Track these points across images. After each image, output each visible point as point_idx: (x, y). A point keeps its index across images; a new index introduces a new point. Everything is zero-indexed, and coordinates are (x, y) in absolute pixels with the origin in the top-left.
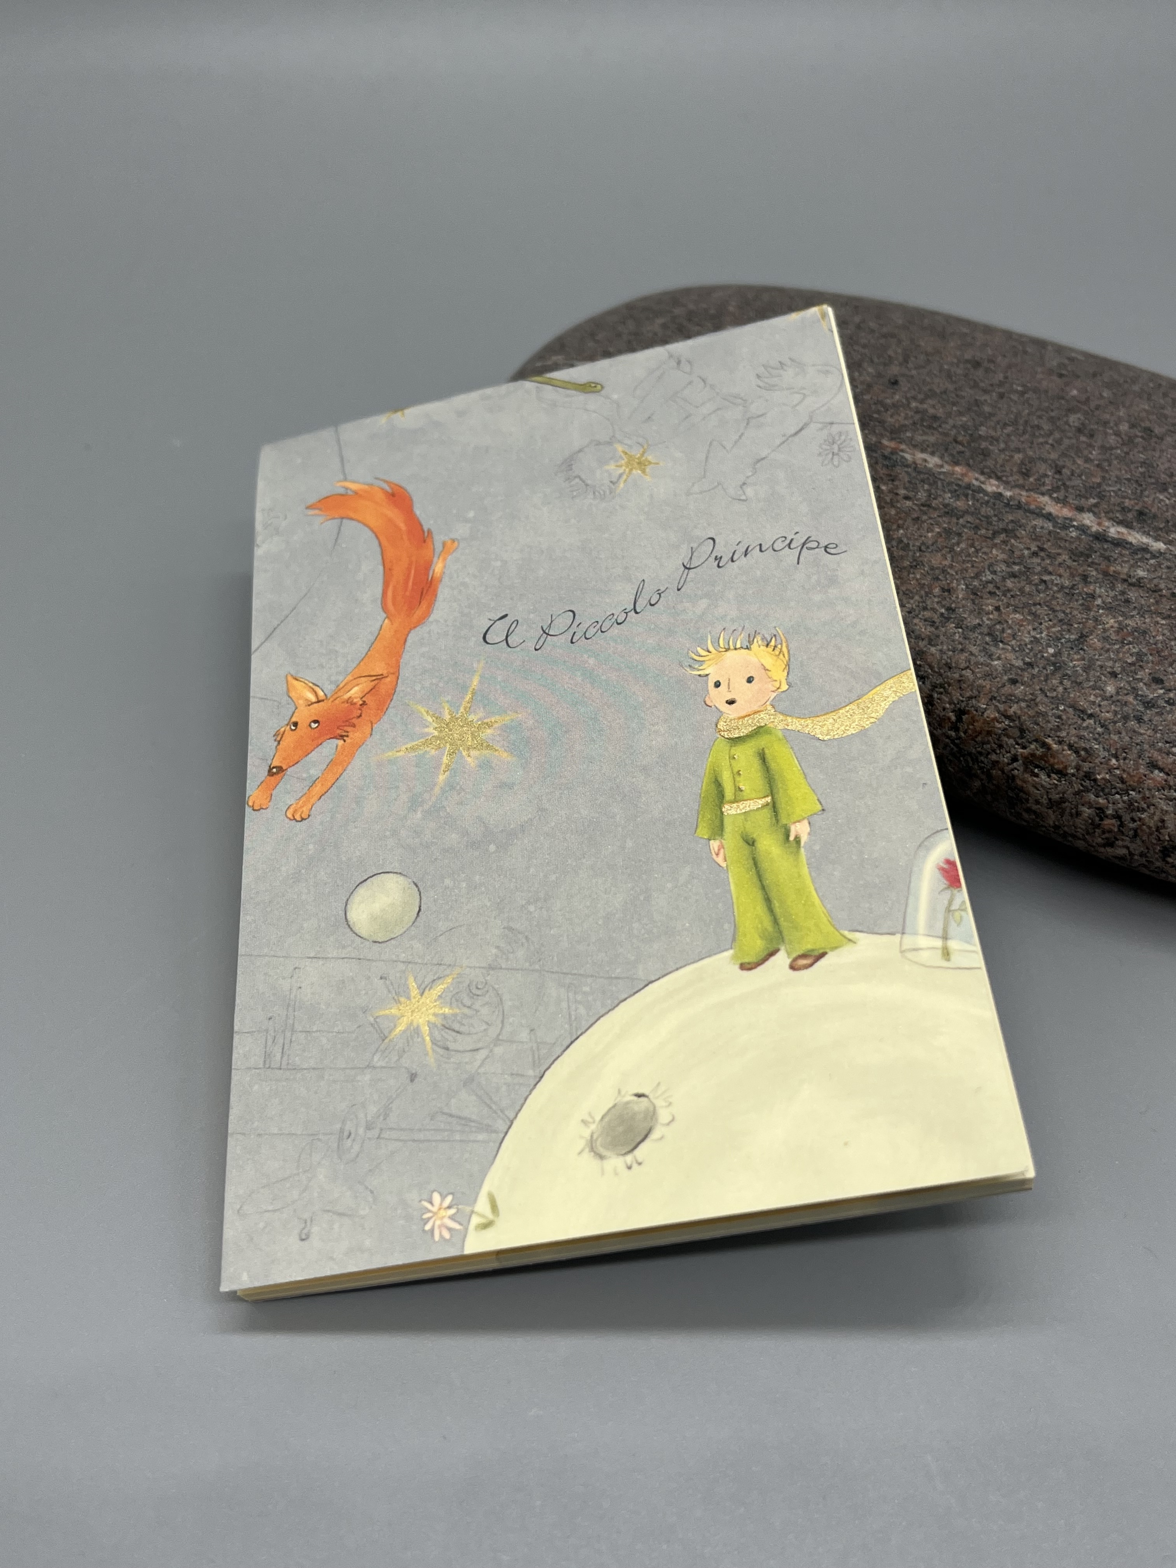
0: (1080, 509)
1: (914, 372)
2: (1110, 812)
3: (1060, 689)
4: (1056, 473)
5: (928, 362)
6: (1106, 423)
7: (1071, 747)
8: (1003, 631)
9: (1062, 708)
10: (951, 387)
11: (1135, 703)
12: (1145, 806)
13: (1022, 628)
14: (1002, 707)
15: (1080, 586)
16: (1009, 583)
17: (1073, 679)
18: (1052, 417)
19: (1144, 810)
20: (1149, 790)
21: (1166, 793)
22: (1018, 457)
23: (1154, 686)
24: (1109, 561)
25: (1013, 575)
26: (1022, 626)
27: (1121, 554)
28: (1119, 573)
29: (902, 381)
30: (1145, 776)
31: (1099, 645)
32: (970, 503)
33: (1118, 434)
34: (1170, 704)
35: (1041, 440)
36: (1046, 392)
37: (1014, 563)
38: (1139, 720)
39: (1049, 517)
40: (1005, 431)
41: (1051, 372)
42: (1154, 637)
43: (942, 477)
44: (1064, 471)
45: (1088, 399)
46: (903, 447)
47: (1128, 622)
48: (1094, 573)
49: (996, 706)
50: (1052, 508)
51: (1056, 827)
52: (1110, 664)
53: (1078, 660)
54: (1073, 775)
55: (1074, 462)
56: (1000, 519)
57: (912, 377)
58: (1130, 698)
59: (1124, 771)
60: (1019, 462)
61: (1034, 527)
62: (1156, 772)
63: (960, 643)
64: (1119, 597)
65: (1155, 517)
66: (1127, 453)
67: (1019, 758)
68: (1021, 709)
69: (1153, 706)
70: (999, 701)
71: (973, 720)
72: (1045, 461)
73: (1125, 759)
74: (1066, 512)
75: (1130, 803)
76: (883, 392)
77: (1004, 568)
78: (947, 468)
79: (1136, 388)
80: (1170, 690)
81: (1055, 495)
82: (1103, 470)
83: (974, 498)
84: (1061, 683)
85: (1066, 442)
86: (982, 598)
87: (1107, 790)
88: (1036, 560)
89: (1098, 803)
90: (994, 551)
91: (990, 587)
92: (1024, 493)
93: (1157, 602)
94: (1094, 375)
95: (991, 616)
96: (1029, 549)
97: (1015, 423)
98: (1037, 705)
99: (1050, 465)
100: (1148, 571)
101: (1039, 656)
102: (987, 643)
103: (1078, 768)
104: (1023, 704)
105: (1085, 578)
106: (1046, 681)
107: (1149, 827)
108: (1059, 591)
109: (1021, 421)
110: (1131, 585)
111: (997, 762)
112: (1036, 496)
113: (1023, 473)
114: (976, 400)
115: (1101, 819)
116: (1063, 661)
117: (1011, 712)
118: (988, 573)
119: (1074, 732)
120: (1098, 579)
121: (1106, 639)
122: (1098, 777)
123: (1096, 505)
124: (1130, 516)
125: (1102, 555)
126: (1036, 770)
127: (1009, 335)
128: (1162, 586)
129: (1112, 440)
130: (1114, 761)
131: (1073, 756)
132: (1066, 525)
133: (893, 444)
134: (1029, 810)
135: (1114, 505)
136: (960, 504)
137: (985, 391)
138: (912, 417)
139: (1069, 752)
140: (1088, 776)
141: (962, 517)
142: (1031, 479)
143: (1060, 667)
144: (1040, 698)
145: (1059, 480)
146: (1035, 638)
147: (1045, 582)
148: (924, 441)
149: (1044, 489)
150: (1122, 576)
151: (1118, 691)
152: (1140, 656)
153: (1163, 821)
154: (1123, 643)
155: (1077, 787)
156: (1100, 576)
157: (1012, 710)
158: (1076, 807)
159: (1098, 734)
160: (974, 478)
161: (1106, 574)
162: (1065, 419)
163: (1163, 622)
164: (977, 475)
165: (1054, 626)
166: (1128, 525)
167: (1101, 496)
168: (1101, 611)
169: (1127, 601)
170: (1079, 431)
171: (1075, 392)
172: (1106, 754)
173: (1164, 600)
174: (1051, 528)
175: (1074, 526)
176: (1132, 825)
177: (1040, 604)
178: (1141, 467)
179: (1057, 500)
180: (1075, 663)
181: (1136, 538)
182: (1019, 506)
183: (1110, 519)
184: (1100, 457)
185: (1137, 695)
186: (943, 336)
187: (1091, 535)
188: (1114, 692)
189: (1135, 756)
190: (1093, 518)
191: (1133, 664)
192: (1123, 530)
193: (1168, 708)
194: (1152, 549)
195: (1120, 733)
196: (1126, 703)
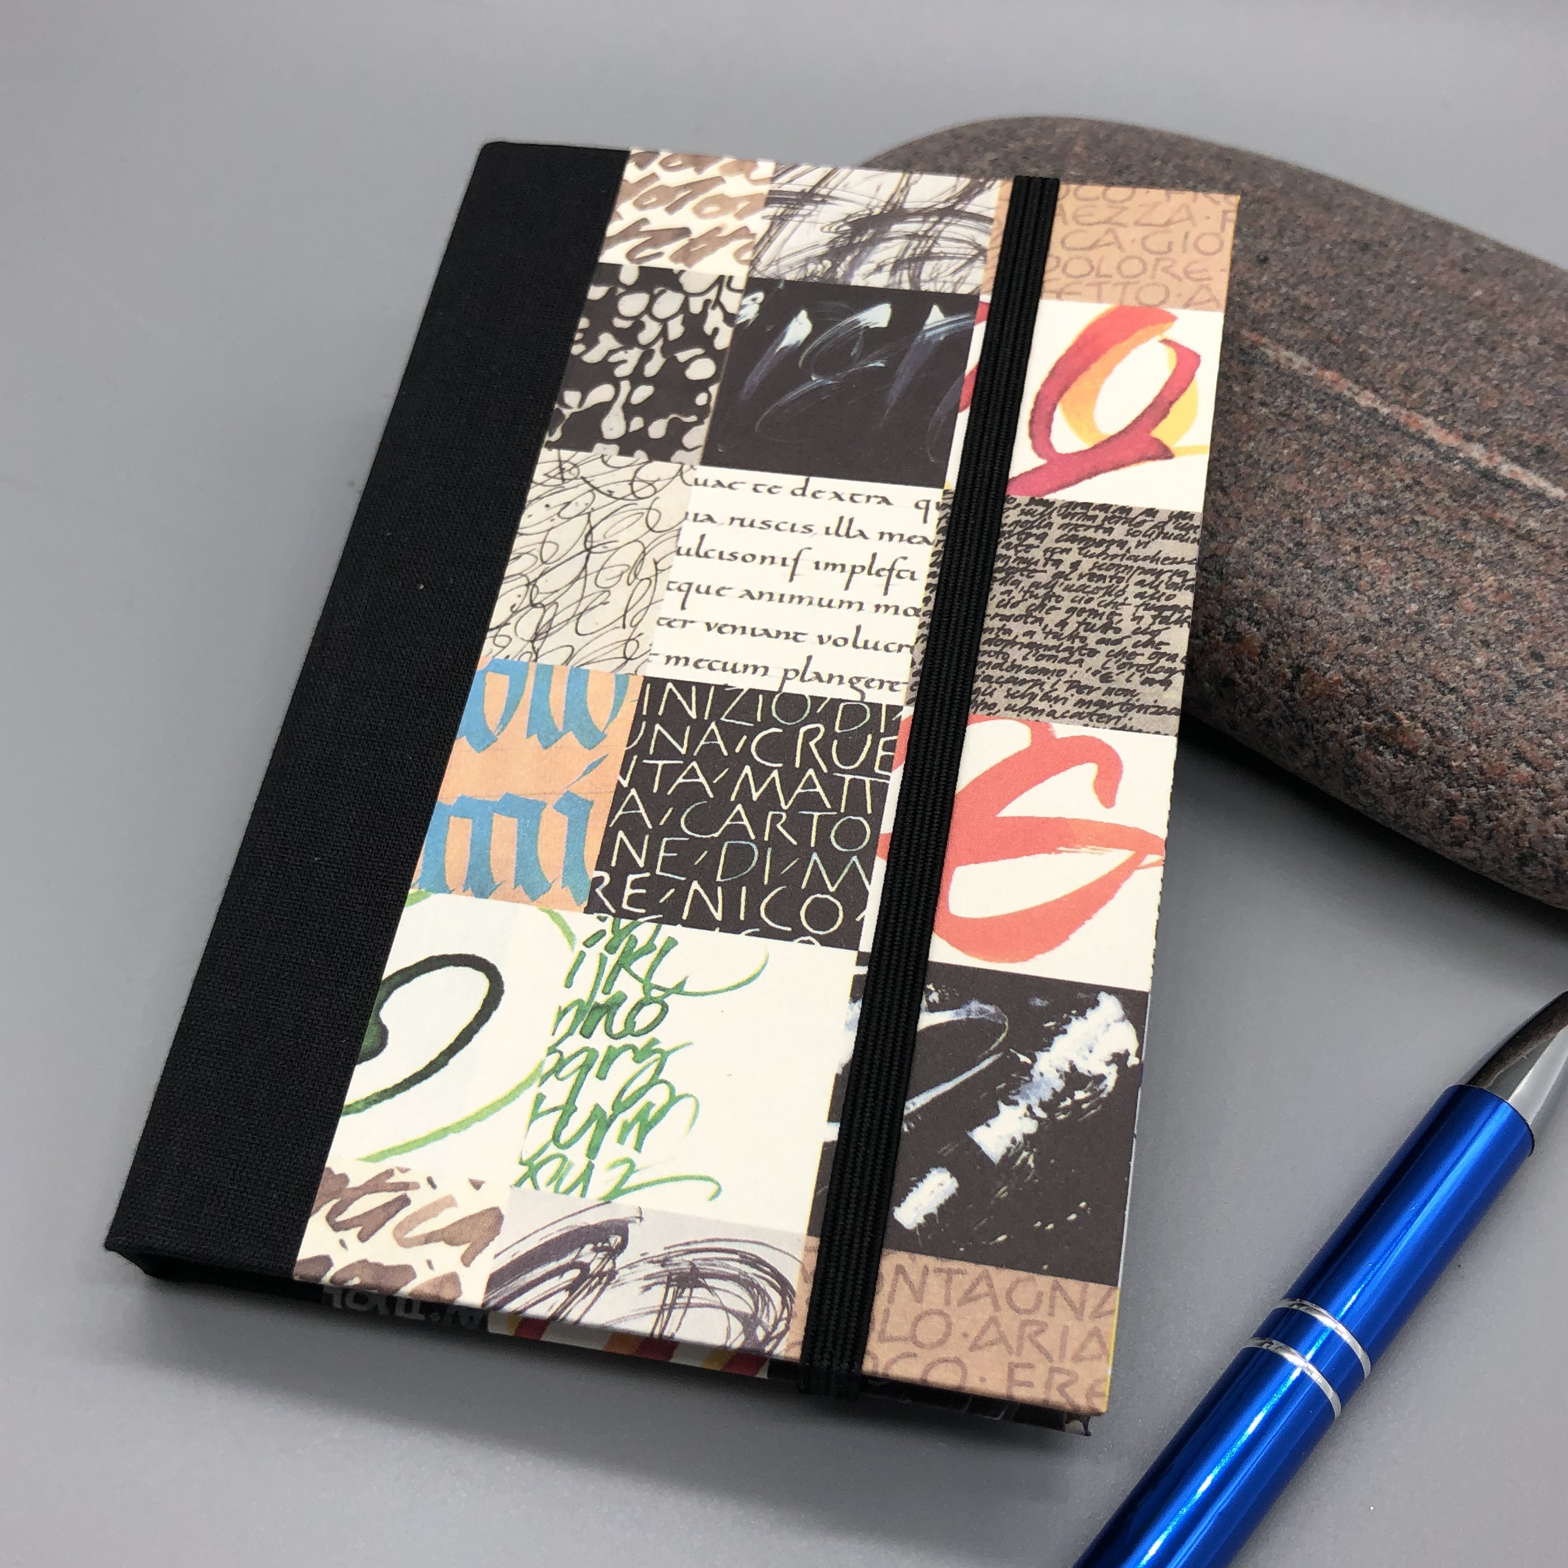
0: (1469, 438)
1: (1288, 249)
2: (1462, 806)
3: (1420, 655)
4: (1444, 391)
5: (1307, 238)
6: (1512, 335)
7: (1425, 724)
8: (1360, 578)
9: (1419, 676)
10: (1331, 272)
11: (1507, 680)
12: (1505, 804)
13: (1383, 577)
14: (1348, 669)
15: (1458, 532)
16: (1374, 520)
17: (1437, 643)
18: (1450, 321)
19: (1503, 809)
20: (1512, 785)
21: (1531, 791)
22: (1402, 366)
23: (1532, 663)
24: (1496, 505)
25: (1380, 511)
26: (1383, 573)
27: (1511, 499)
28: (1507, 522)
29: (1273, 259)
30: (1509, 768)
31: (1473, 606)
32: (1339, 417)
33: (1524, 349)
34: (1549, 687)
35: (1432, 348)
36: (1444, 288)
37: (1383, 497)
38: (1510, 701)
39: (1430, 444)
40: (1391, 333)
41: (1453, 265)
42: (1539, 603)
43: (1308, 382)
44: (1455, 389)
45: (1493, 305)
46: (1265, 340)
47: (1510, 582)
48: (1477, 518)
49: (1342, 667)
50: (1435, 433)
51: (1397, 817)
52: (1483, 630)
53: (1446, 622)
54: (1424, 758)
55: (1469, 380)
56: (1370, 442)
57: (1286, 255)
58: (1502, 674)
59: (1485, 760)
60: (1402, 372)
61: (1412, 455)
62: (1523, 765)
63: (1307, 587)
64: (1503, 551)
65: (1557, 456)
66: (1533, 375)
67: (1363, 731)
68: (1371, 672)
69: (1528, 687)
70: (1345, 661)
71: (1313, 681)
72: (1434, 374)
73: (1487, 746)
74: (1452, 440)
75: (1488, 798)
76: (1249, 270)
77: (1370, 501)
78: (1314, 371)
79: (1553, 294)
80: (1551, 670)
81: (1441, 418)
82: (1502, 392)
83: (1343, 412)
84: (1422, 647)
85: (1462, 353)
86: (1339, 534)
87: (1461, 781)
88: (1408, 495)
89: (1449, 794)
90: (1360, 480)
91: (1351, 523)
92: (1404, 412)
93: (1548, 562)
94: (1505, 273)
95: (1348, 558)
96: (1402, 480)
97: (1402, 324)
98: (1390, 669)
99: (1440, 380)
100: (1541, 522)
101: (1400, 612)
102: (1339, 590)
103: (1430, 751)
104: (1374, 668)
105: (1465, 523)
106: (1404, 642)
107: (1508, 830)
108: (1432, 536)
109: (1411, 322)
110: (1518, 537)
111: (1336, 733)
112: (1419, 416)
113: (1406, 388)
114: (1359, 291)
115: (1452, 814)
116: (1428, 621)
117: (1359, 675)
118: (1350, 505)
119: (1431, 707)
120: (1480, 525)
121: (1481, 600)
122: (1454, 764)
123: (1488, 435)
124: (1528, 452)
125: (1487, 498)
126: (1381, 748)
127: (1407, 212)
128: (1556, 542)
129: (1517, 357)
130: (1474, 747)
131: (1426, 736)
132: (1449, 455)
133: (1254, 336)
134: (1367, 793)
135: (1511, 437)
136: (1326, 417)
137: (1371, 281)
138: (1280, 304)
139: (1422, 731)
140: (1441, 761)
141: (1327, 433)
142: (1415, 396)
143: (1423, 628)
144: (1395, 662)
145: (1448, 400)
146: (1398, 590)
147: (1417, 523)
148: (1292, 336)
149: (1429, 409)
150: (1510, 526)
151: (1489, 664)
152: (1519, 624)
153: (1524, 824)
154: (1500, 606)
155: (1427, 773)
156: (1484, 523)
157: (1361, 673)
158: (1424, 796)
159: (1459, 712)
160: (1345, 387)
161: (1490, 520)
162: (1464, 325)
163: (1552, 586)
164: (1351, 385)
165: (1422, 576)
166: (1525, 464)
167: (1496, 425)
168: (1479, 566)
169: (1513, 556)
170: (1479, 341)
171: (1479, 293)
172: (1466, 737)
173: (1557, 559)
174: (1432, 458)
175: (1459, 458)
176: (1486, 825)
177: (1407, 549)
178: (1549, 393)
179: (1443, 424)
180: (1442, 624)
181: (1531, 479)
182: (1396, 428)
183: (1503, 454)
184: (1499, 376)
185: (1511, 672)
186: (1328, 208)
187: (1479, 472)
188: (1483, 665)
189: (1500, 744)
190: (1483, 451)
191: (1510, 633)
192: (1518, 469)
193: (1546, 691)
194: (1549, 496)
195: (1485, 714)
196: (1497, 680)
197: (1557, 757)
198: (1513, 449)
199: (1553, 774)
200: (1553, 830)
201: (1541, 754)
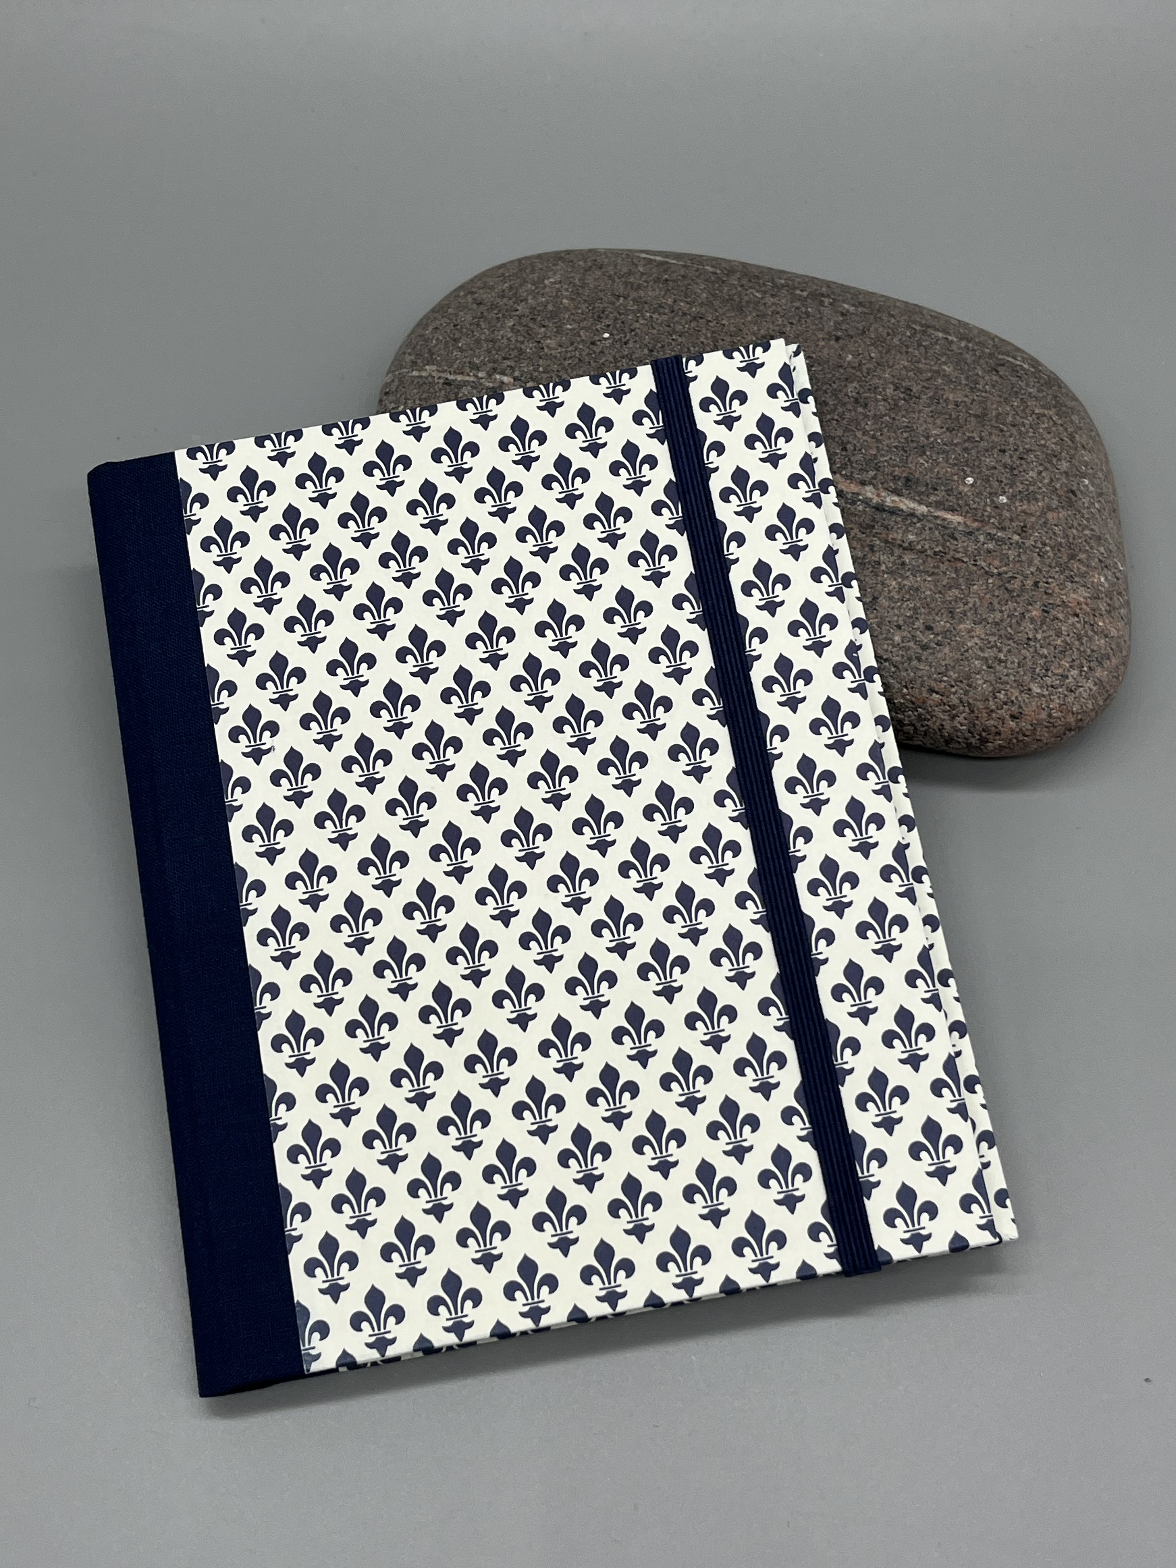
0: (863, 483)
6: (876, 388)
11: (915, 647)
12: (929, 717)
15: (869, 556)
19: (929, 720)
20: (931, 706)
21: (942, 707)
23: (927, 632)
24: (888, 529)
27: (896, 522)
28: (896, 540)
30: (927, 698)
33: (885, 399)
35: (829, 417)
38: (919, 659)
42: (924, 592)
45: (860, 365)
47: (906, 582)
48: (878, 542)
52: (895, 618)
55: (855, 437)
58: (911, 644)
62: (934, 695)
64: (897, 561)
65: (918, 481)
66: (894, 419)
69: (928, 648)
73: (912, 688)
79: (896, 341)
80: (938, 634)
82: (877, 440)
85: (847, 415)
93: (924, 562)
100: (916, 534)
105: (872, 548)
107: (934, 729)
110: (905, 549)
120: (881, 547)
121: (891, 599)
123: (874, 478)
124: (900, 483)
125: (882, 525)
128: (927, 547)
129: (882, 407)
130: (905, 690)
135: (888, 475)
145: (846, 456)
150: (899, 542)
151: (903, 638)
152: (915, 609)
153: (942, 725)
154: (903, 600)
156: (883, 544)
161: (886, 542)
162: (845, 390)
163: (929, 579)
166: (900, 493)
167: (878, 468)
168: (886, 576)
169: (903, 564)
170: (856, 401)
171: (850, 357)
175: (860, 500)
176: (922, 729)
178: (905, 431)
179: (846, 477)
181: (906, 504)
183: (886, 489)
184: (873, 427)
185: (916, 641)
187: (873, 507)
188: (900, 641)
189: (919, 686)
190: (873, 490)
191: (911, 617)
192: (896, 498)
193: (938, 648)
194: (918, 513)
195: (907, 670)
196: (909, 648)
197: (952, 686)
198: (891, 484)
199: (952, 696)
200: (959, 726)
201: (942, 686)
